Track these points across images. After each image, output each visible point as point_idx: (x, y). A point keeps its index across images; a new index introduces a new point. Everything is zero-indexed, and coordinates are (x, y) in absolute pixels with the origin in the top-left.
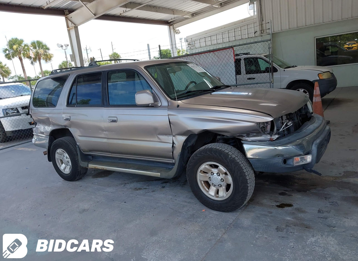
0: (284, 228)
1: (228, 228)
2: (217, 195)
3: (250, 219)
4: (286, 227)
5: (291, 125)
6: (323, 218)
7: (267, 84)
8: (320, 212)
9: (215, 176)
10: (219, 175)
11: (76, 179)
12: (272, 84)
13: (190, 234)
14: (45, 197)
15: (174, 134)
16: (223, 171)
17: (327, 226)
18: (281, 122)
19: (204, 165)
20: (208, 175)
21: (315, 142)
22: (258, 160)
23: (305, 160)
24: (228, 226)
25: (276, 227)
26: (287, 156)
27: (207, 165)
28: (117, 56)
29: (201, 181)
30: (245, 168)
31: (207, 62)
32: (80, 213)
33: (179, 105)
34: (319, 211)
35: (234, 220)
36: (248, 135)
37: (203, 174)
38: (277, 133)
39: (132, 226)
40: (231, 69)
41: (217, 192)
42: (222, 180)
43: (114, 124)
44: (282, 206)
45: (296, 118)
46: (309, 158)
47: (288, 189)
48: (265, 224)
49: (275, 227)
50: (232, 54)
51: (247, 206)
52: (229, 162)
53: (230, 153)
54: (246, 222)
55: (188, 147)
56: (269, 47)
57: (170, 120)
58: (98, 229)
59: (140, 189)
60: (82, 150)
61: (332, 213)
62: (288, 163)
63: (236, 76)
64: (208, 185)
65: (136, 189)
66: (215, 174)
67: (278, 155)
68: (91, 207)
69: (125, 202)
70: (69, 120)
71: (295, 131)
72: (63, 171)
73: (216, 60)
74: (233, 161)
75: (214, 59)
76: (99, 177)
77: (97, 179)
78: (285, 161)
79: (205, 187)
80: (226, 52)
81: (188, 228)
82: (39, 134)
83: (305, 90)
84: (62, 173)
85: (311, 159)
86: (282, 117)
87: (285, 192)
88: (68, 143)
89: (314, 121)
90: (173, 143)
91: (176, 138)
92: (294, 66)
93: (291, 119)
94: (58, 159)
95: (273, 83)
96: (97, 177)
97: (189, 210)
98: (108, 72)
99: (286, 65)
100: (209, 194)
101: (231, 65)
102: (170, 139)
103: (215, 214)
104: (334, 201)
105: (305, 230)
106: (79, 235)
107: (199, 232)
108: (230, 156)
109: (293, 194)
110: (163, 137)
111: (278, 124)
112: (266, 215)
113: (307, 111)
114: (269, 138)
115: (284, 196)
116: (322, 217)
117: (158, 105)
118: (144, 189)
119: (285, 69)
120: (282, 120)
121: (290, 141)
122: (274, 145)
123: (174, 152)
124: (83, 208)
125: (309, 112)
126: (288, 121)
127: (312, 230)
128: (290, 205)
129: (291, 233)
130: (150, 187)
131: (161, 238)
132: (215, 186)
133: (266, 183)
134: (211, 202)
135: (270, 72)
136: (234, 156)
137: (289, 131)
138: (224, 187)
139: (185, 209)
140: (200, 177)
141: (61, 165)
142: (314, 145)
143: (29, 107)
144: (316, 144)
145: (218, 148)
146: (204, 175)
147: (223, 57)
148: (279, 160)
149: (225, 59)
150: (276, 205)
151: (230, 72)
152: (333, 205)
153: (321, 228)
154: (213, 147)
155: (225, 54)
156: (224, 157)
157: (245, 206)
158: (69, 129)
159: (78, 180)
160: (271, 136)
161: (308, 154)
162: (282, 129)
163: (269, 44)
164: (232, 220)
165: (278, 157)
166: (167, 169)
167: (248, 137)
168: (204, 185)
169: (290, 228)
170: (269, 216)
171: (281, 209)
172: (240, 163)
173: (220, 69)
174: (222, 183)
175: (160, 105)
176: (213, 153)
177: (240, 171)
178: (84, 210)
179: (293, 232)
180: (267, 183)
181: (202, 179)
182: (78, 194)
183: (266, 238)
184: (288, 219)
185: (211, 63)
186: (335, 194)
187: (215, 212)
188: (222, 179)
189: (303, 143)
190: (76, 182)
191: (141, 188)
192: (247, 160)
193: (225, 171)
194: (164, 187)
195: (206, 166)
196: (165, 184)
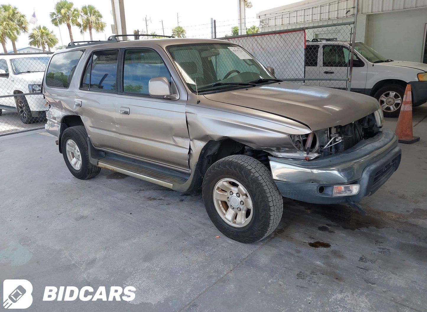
0: (308, 275)
1: (238, 264)
2: (235, 220)
3: (270, 256)
4: (311, 274)
5: (340, 141)
6: (363, 269)
7: (343, 82)
8: (363, 260)
9: (233, 197)
10: (239, 197)
11: (87, 178)
12: (349, 82)
13: (190, 266)
14: (47, 195)
15: (191, 138)
16: (243, 192)
17: (365, 280)
18: (328, 136)
19: (222, 181)
20: (226, 194)
21: (368, 168)
22: (286, 184)
23: (350, 190)
24: (239, 262)
25: (299, 273)
26: (325, 183)
27: (226, 181)
28: (181, 31)
29: (218, 201)
30: (270, 192)
31: (270, 46)
32: (77, 220)
33: (199, 101)
34: (361, 259)
35: (250, 255)
36: (279, 150)
37: (220, 192)
38: (319, 150)
39: (127, 245)
40: (300, 58)
41: (235, 217)
42: (242, 203)
43: (126, 116)
44: (315, 245)
45: (349, 133)
46: (355, 189)
47: (332, 223)
48: (286, 265)
49: (297, 271)
50: (303, 38)
51: (273, 238)
52: (250, 181)
53: (253, 171)
54: (263, 259)
55: (208, 156)
56: (351, 32)
57: (188, 120)
58: (88, 243)
59: (154, 199)
60: (93, 143)
61: (377, 264)
62: (325, 192)
63: (305, 68)
64: (226, 206)
65: (150, 199)
66: (235, 195)
67: (313, 181)
68: (91, 214)
69: (131, 214)
70: (81, 106)
71: (345, 150)
72: (74, 166)
73: (282, 45)
74: (255, 181)
75: (280, 43)
76: (114, 178)
77: (111, 180)
78: (322, 189)
79: (223, 209)
80: (296, 35)
81: (191, 257)
82: (51, 119)
83: (397, 93)
84: (72, 169)
85: (358, 190)
86: (330, 129)
87: (327, 226)
88: (79, 133)
89: (379, 138)
90: (190, 149)
91: (193, 142)
92: (389, 60)
93: (343, 133)
94: (69, 151)
95: (351, 82)
96: (111, 178)
97: (200, 234)
98: (126, 50)
99: (378, 58)
100: (226, 218)
101: (300, 52)
102: (186, 143)
103: (230, 243)
104: (386, 248)
105: (334, 282)
106: (64, 248)
107: (201, 264)
108: (252, 174)
109: (336, 232)
110: (179, 140)
111: (323, 138)
112: (292, 255)
113: (374, 125)
114: (304, 157)
115: (323, 232)
116: (362, 267)
117: (176, 98)
118: (159, 199)
119: (374, 64)
120: (330, 133)
121: (331, 163)
122: (308, 166)
123: (190, 161)
124: (82, 214)
125: (376, 126)
126: (337, 135)
127: (343, 283)
128: (327, 245)
129: (315, 283)
130: (167, 198)
131: (155, 265)
132: (233, 208)
133: (307, 211)
134: (227, 228)
135: (348, 65)
136: (257, 175)
137: (337, 149)
138: (244, 212)
139: (197, 232)
140: (217, 195)
141: (72, 158)
142: (365, 172)
143: (42, 85)
144: (368, 171)
145: (239, 162)
146: (222, 193)
147: (292, 42)
148: (314, 187)
149: (294, 44)
150: (310, 242)
151: (297, 61)
152: (383, 252)
153: (356, 283)
154: (233, 160)
155: (294, 38)
156: (244, 174)
157: (270, 238)
158: (81, 116)
159: (89, 179)
160: (308, 154)
161: (355, 183)
162: (327, 145)
163: (352, 28)
164: (246, 255)
165: (312, 182)
166: (182, 180)
167: (279, 152)
168: (221, 206)
169: (315, 276)
170: (294, 255)
171: (314, 249)
172: (264, 184)
173: (286, 56)
174: (242, 207)
175: (177, 98)
176: (233, 167)
177: (263, 195)
178: (82, 217)
179: (317, 282)
180: (309, 211)
181: (218, 199)
182: (83, 195)
183: (280, 285)
184: (316, 264)
185: (276, 48)
186: (392, 238)
187: (230, 241)
188: (242, 201)
189: (354, 167)
190: (87, 181)
191: (156, 198)
192: (273, 181)
193: (245, 192)
194: (182, 200)
195: (225, 183)
196: (185, 197)
